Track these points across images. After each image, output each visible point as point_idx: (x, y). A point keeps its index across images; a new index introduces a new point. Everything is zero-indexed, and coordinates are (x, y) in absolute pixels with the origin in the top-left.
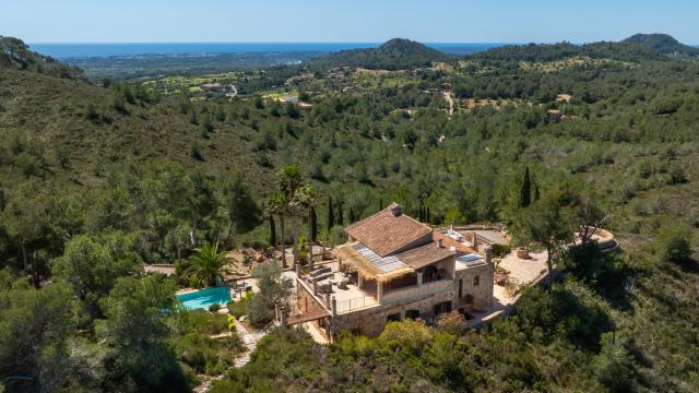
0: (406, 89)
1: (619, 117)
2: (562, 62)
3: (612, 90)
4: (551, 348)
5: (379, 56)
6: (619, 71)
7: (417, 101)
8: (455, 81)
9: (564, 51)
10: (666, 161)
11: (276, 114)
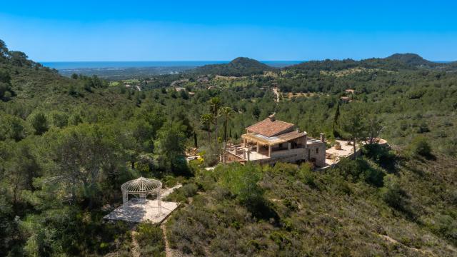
0: (249, 87)
1: (386, 100)
2: (348, 71)
3: (380, 86)
4: (357, 184)
5: (230, 68)
6: (385, 76)
7: (256, 94)
8: (280, 82)
9: (348, 64)
10: (416, 120)
11: (174, 97)
